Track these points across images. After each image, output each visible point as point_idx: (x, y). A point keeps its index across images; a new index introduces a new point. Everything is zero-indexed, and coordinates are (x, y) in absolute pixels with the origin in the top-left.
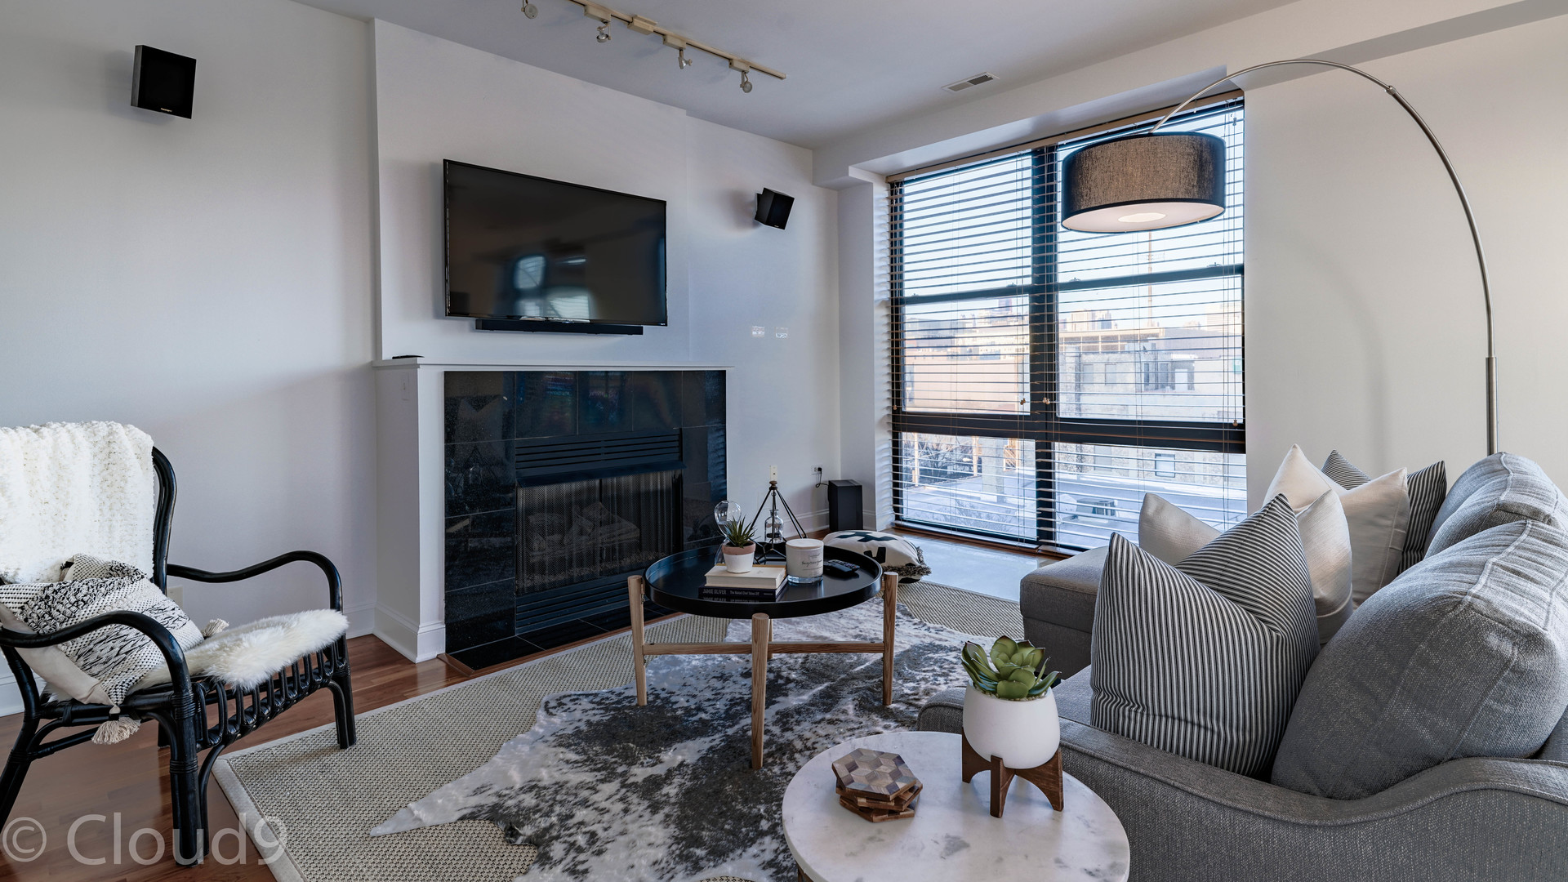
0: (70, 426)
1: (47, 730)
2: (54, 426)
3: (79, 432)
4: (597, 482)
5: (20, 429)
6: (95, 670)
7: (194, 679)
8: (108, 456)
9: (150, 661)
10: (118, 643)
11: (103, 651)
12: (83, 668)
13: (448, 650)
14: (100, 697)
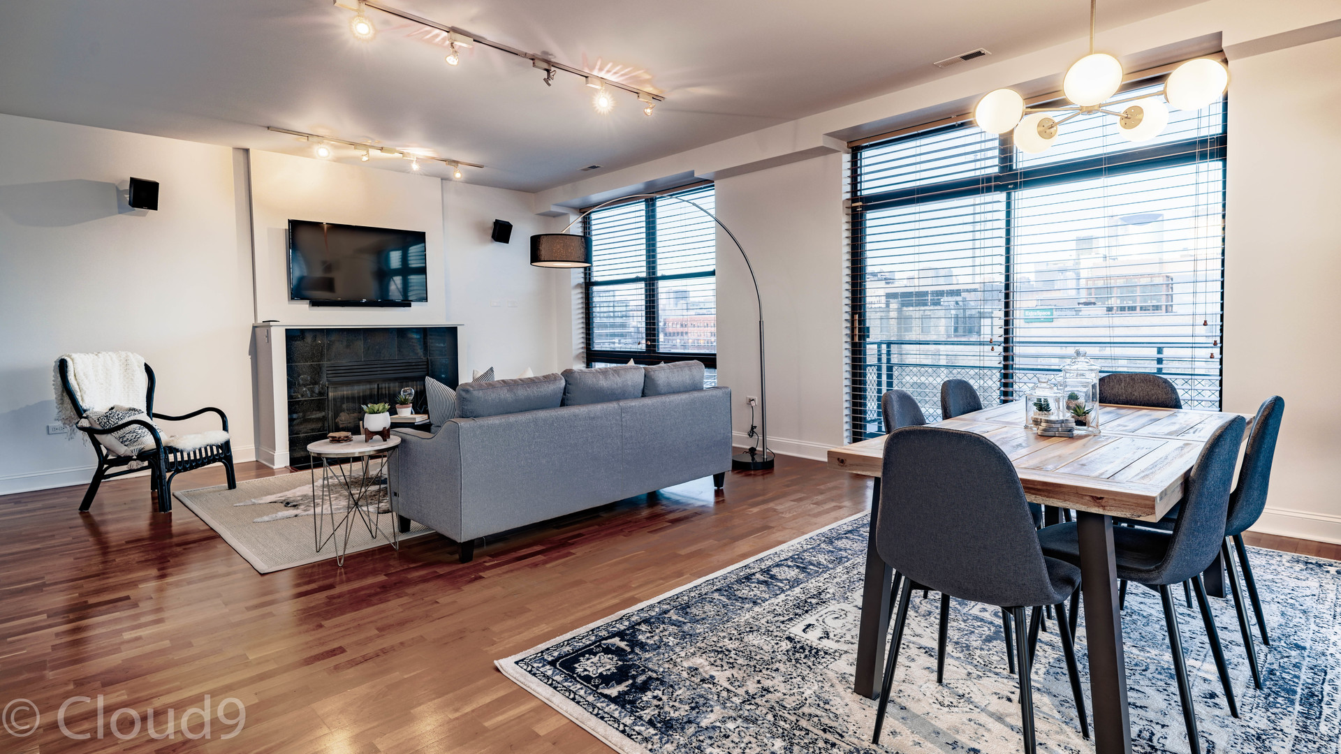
0: (109, 353)
1: (107, 469)
2: (103, 353)
3: (114, 356)
4: (376, 386)
5: (91, 354)
6: (126, 443)
7: (164, 448)
8: (126, 365)
9: (148, 442)
10: (135, 434)
11: (129, 436)
12: (122, 442)
13: (291, 465)
14: (129, 453)
